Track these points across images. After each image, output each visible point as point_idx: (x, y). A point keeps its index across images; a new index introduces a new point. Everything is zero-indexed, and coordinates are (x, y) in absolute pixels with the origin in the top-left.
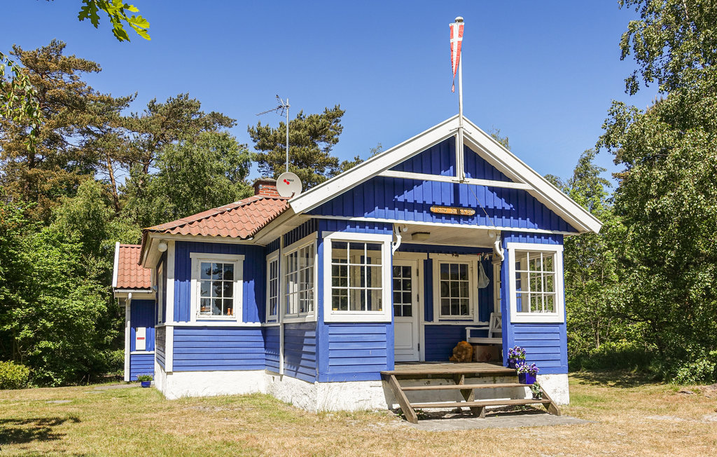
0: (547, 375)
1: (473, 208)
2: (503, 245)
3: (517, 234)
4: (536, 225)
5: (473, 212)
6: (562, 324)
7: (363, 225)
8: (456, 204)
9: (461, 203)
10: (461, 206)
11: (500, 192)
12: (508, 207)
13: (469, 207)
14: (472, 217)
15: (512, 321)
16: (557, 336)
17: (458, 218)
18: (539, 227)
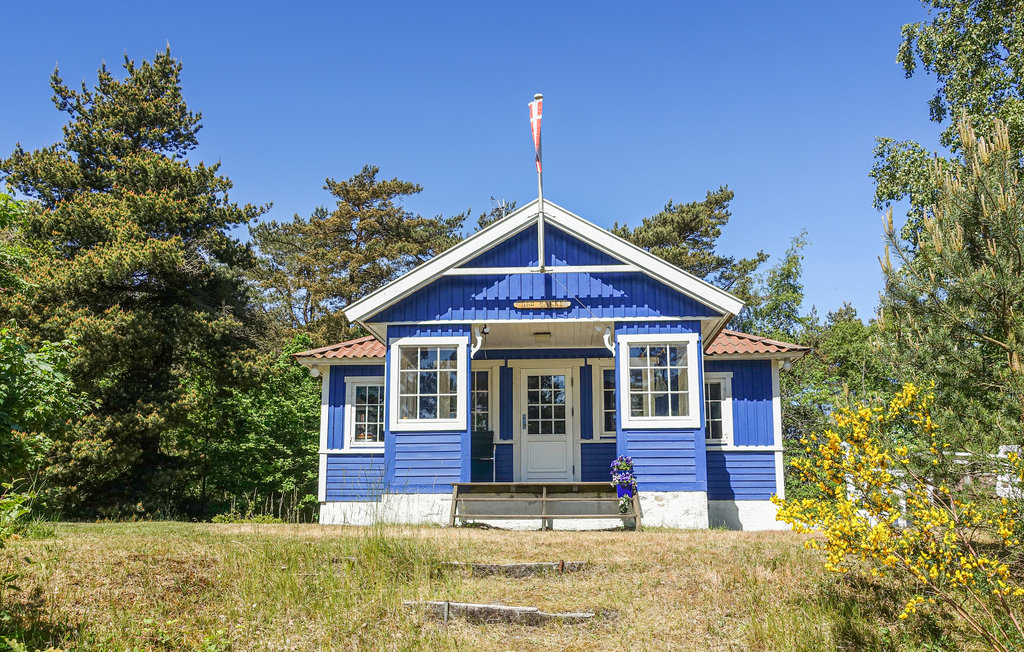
0: (676, 493)
1: (569, 300)
2: (613, 339)
3: (630, 325)
4: (658, 312)
5: (569, 304)
6: (699, 429)
7: (434, 329)
8: (549, 296)
9: (554, 294)
10: (555, 299)
11: (606, 278)
12: (618, 294)
13: (566, 298)
14: (569, 310)
15: (623, 427)
16: (692, 445)
17: (549, 312)
18: (662, 314)
